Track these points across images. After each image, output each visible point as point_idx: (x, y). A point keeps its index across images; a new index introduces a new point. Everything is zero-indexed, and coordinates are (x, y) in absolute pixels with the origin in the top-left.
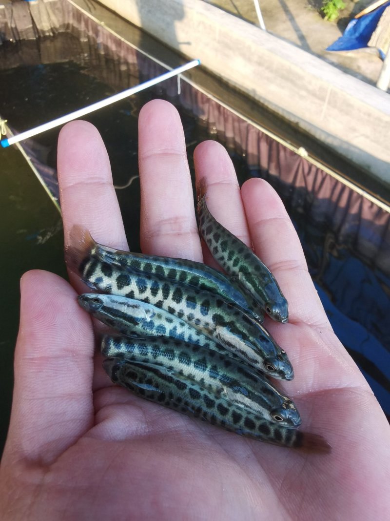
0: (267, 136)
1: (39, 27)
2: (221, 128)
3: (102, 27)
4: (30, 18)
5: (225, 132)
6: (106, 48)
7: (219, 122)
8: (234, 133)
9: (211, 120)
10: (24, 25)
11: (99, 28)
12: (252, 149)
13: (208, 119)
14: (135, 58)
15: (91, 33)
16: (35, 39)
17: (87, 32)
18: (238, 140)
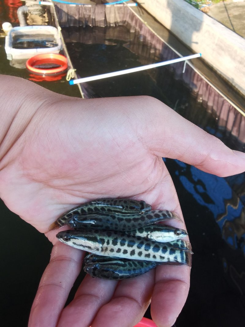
0: (235, 109)
1: (108, 20)
2: (206, 99)
3: (145, 25)
4: (104, 15)
5: (207, 102)
6: (145, 38)
7: (205, 95)
8: (214, 104)
9: (200, 93)
10: (99, 18)
11: (143, 25)
12: (223, 116)
13: (198, 92)
14: (161, 46)
15: (137, 28)
16: (104, 26)
17: (135, 27)
18: (215, 108)
